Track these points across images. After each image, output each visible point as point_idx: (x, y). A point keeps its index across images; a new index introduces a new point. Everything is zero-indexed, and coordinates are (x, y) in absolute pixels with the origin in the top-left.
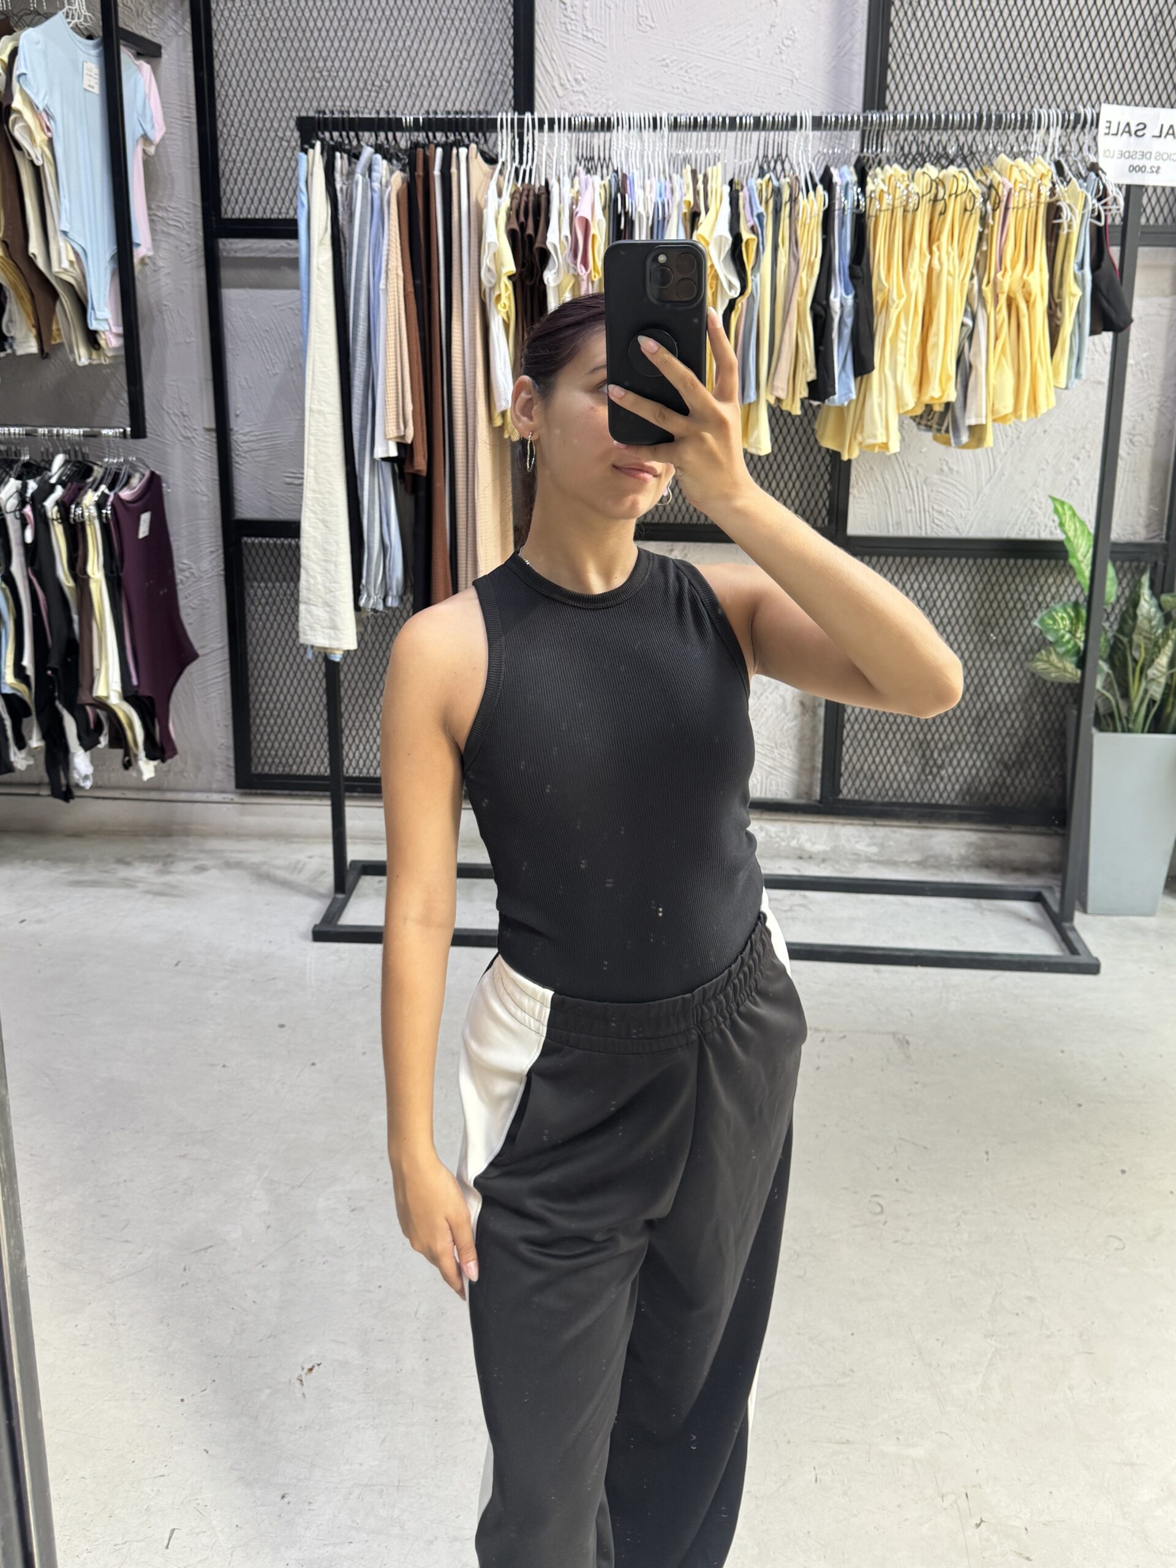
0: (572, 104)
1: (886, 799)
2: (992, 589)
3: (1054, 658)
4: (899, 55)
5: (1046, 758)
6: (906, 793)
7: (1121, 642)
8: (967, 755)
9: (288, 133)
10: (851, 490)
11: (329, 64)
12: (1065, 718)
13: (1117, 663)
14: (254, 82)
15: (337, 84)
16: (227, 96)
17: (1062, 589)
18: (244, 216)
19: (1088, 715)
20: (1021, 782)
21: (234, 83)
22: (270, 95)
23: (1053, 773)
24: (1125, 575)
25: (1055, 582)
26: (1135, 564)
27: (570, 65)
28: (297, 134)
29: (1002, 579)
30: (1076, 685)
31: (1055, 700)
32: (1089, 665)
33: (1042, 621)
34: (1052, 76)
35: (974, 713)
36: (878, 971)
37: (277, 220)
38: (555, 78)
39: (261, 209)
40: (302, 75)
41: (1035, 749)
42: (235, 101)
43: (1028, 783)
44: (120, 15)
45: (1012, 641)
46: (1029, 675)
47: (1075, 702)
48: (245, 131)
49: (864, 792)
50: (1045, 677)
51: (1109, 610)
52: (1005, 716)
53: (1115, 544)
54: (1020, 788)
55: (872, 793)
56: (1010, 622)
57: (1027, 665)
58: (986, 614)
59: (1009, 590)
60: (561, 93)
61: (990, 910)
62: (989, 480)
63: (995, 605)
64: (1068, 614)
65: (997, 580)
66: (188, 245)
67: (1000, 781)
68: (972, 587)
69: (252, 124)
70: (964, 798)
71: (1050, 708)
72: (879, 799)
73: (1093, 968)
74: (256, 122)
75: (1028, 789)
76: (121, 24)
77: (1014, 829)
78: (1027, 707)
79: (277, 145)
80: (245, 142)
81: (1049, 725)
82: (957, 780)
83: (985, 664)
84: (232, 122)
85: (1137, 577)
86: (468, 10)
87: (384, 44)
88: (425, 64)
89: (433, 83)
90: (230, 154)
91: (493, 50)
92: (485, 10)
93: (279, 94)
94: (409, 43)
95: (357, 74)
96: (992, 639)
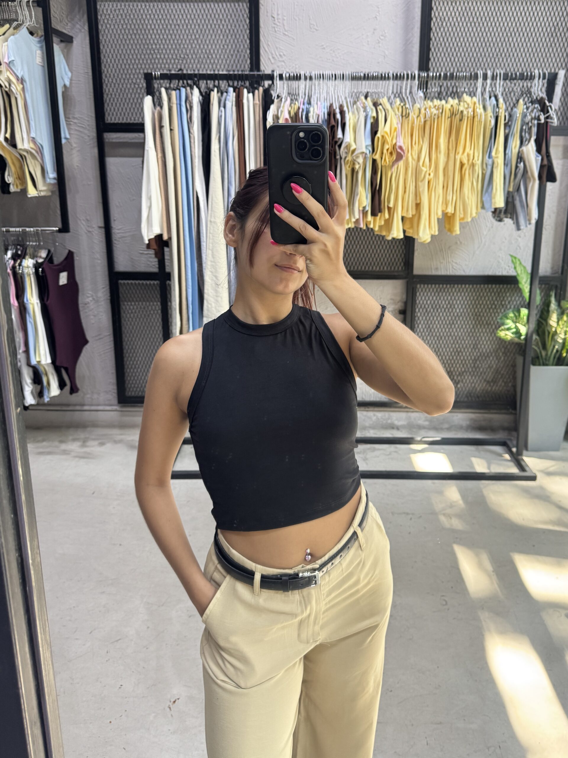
0: (278, 67)
2: (481, 299)
4: (435, 44)
7: (542, 323)
9: (138, 81)
10: (415, 253)
11: (158, 46)
13: (540, 333)
14: (121, 55)
15: (162, 56)
16: (107, 62)
17: (513, 298)
18: (117, 121)
19: (529, 359)
20: (495, 389)
21: (110, 56)
24: (542, 291)
27: (277, 48)
37: (133, 124)
38: (270, 54)
39: (125, 119)
40: (144, 52)
41: (501, 373)
42: (111, 65)
43: (498, 389)
44: (53, 22)
46: (498, 338)
48: (116, 80)
52: (487, 358)
53: (541, 277)
58: (478, 311)
60: (273, 61)
62: (479, 248)
63: (482, 307)
65: (483, 295)
66: (89, 136)
67: (485, 389)
68: (472, 298)
69: (120, 76)
71: (508, 354)
73: (533, 478)
76: (53, 26)
84: (110, 75)
85: (549, 292)
86: (227, 20)
87: (185, 37)
88: (206, 47)
89: (210, 56)
90: (109, 91)
91: (240, 40)
92: (235, 20)
93: (133, 61)
94: (197, 36)
95: (172, 51)
96: (481, 322)
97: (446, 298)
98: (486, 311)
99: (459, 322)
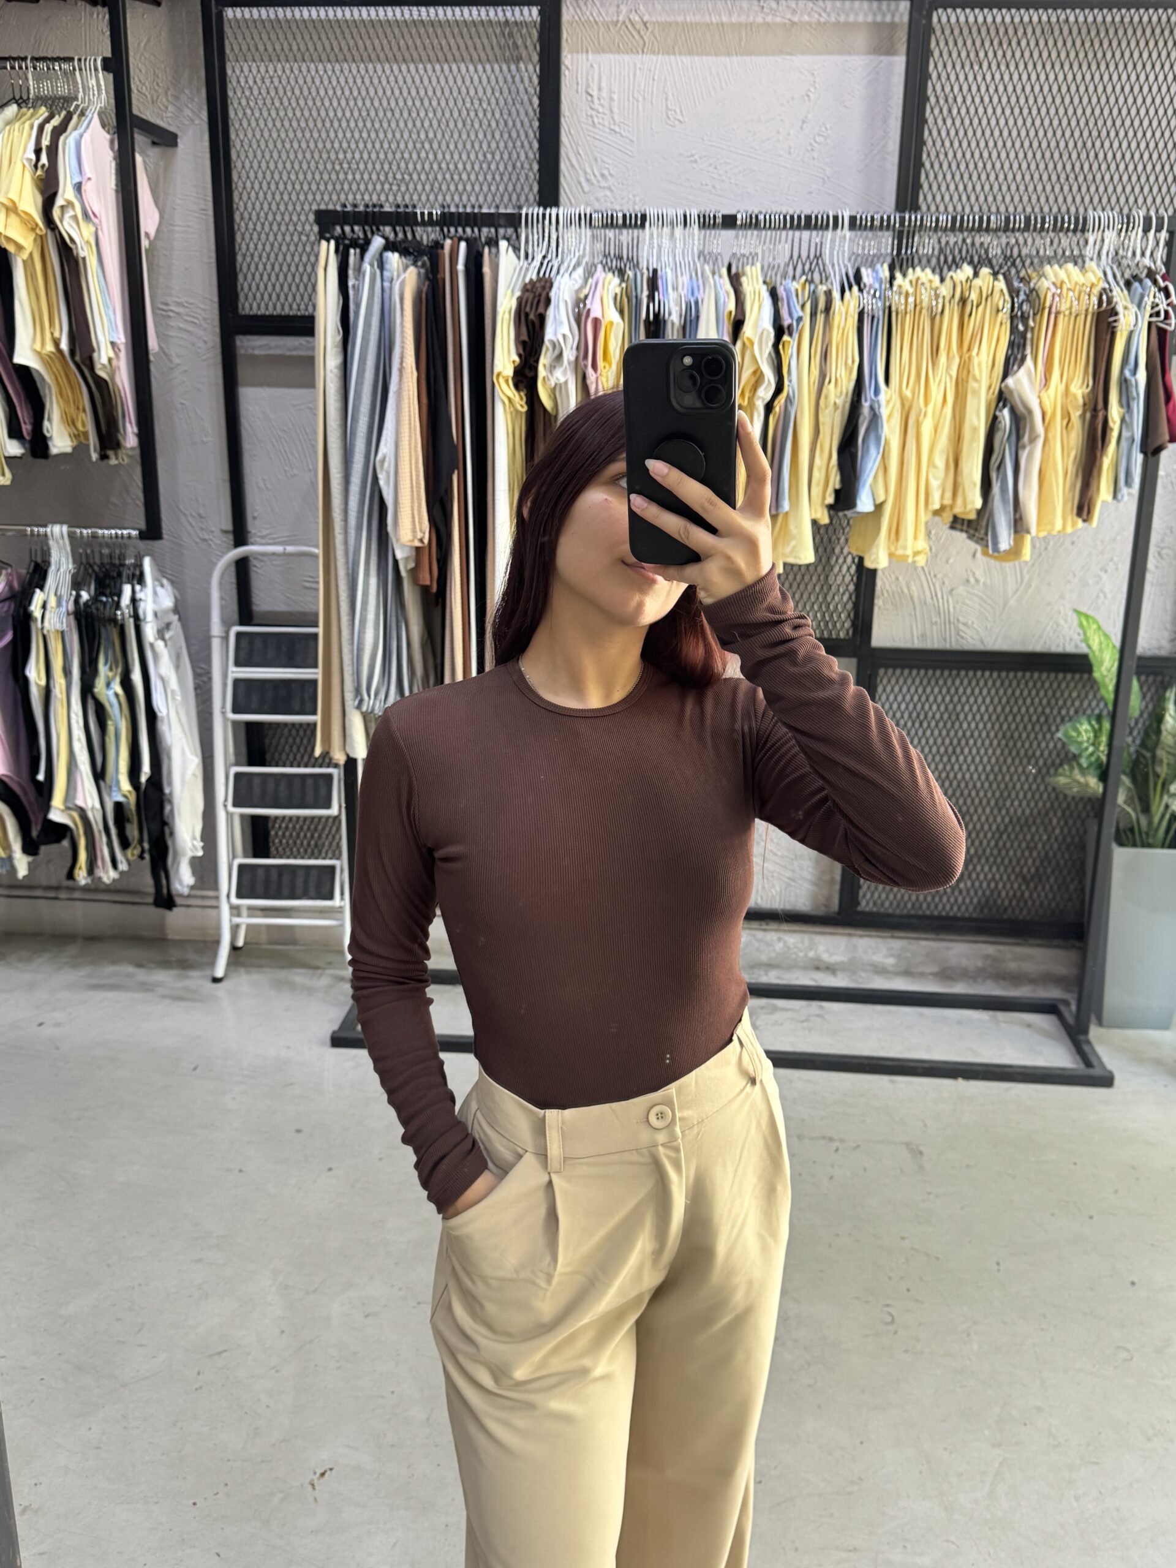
0: (598, 200)
1: (905, 912)
2: (1016, 702)
3: (1076, 771)
4: (933, 154)
5: (1065, 872)
6: (925, 906)
7: (1144, 757)
8: (986, 868)
9: (307, 227)
10: (876, 601)
11: (349, 156)
12: (1085, 832)
13: (1139, 778)
14: (272, 173)
15: (358, 177)
16: (244, 188)
17: (1086, 703)
18: (262, 311)
19: (1109, 830)
20: (1039, 896)
21: (252, 175)
22: (290, 188)
23: (1072, 887)
24: (1149, 690)
25: (1079, 696)
26: (1159, 678)
27: (596, 160)
28: (316, 228)
29: (1026, 693)
30: (1098, 799)
31: (1075, 814)
32: (1111, 780)
33: (1066, 734)
34: (1090, 177)
35: (994, 827)
36: (892, 1082)
37: (296, 317)
38: (581, 172)
39: (279, 306)
40: (321, 167)
41: (1054, 862)
42: (253, 194)
43: (1046, 897)
44: (134, 102)
45: (1034, 754)
46: (1050, 789)
47: (1096, 816)
48: (263, 225)
49: (882, 904)
50: (1068, 792)
51: (1132, 724)
52: (1025, 829)
53: (1140, 658)
54: (1037, 903)
55: (891, 904)
56: (1032, 736)
57: (1047, 779)
58: (1009, 728)
59: (1032, 703)
60: (586, 188)
61: (1005, 1022)
62: (1015, 592)
63: (1018, 718)
64: (1092, 726)
65: (1021, 693)
66: (205, 342)
67: (1018, 894)
68: (996, 700)
69: (270, 217)
70: (982, 910)
71: (1071, 822)
72: (898, 912)
73: (1106, 1081)
74: (275, 214)
75: (1046, 903)
76: (135, 111)
77: (1032, 941)
78: (1047, 820)
79: (296, 238)
80: (263, 236)
81: (1069, 840)
82: (976, 893)
83: (1007, 778)
84: (250, 214)
85: (1160, 692)
86: (493, 101)
87: (406, 135)
88: (448, 157)
89: (456, 177)
90: (248, 249)
91: (518, 144)
92: (510, 100)
93: (298, 187)
94: (431, 135)
95: (378, 167)
96: (1014, 753)
97: (939, 698)
98: (1025, 728)
99: (966, 751)
